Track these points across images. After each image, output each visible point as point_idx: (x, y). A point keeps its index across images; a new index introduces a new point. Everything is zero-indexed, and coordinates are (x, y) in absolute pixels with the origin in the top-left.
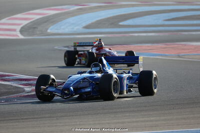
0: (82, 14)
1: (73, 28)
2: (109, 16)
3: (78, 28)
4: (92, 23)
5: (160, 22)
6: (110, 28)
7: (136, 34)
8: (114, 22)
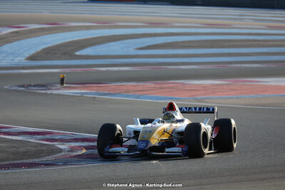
0: (19, 40)
1: (13, 60)
2: (58, 43)
3: (20, 59)
4: (37, 53)
5: (132, 51)
6: (65, 59)
7: (104, 69)
8: (66, 51)
